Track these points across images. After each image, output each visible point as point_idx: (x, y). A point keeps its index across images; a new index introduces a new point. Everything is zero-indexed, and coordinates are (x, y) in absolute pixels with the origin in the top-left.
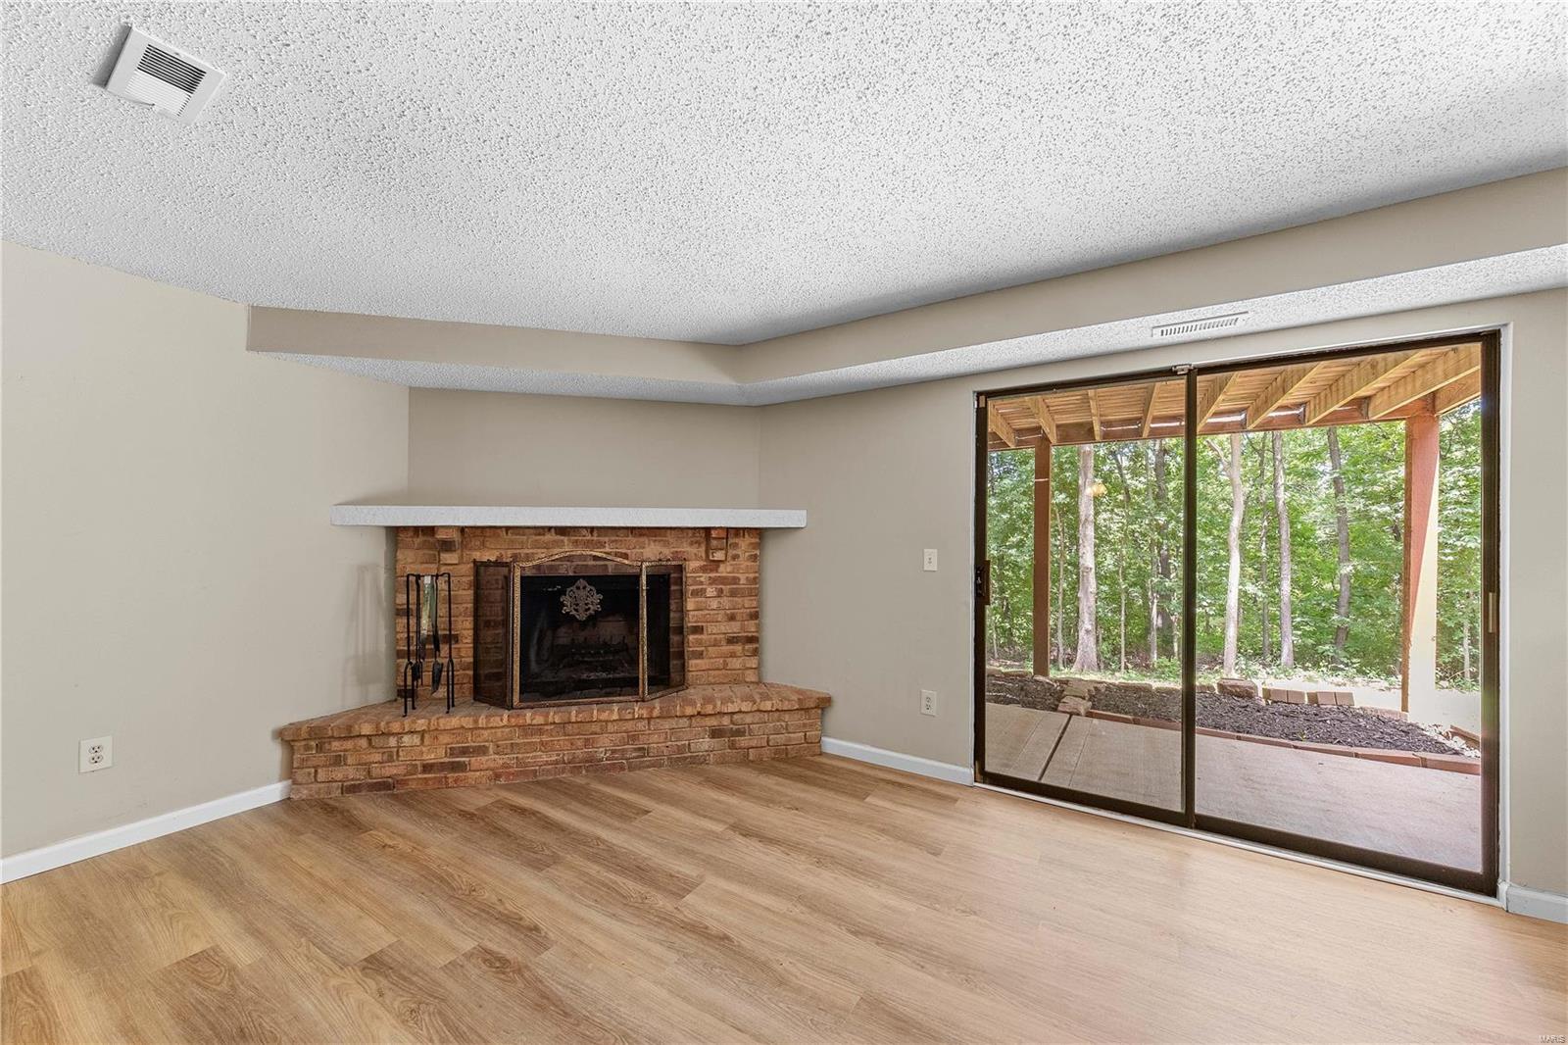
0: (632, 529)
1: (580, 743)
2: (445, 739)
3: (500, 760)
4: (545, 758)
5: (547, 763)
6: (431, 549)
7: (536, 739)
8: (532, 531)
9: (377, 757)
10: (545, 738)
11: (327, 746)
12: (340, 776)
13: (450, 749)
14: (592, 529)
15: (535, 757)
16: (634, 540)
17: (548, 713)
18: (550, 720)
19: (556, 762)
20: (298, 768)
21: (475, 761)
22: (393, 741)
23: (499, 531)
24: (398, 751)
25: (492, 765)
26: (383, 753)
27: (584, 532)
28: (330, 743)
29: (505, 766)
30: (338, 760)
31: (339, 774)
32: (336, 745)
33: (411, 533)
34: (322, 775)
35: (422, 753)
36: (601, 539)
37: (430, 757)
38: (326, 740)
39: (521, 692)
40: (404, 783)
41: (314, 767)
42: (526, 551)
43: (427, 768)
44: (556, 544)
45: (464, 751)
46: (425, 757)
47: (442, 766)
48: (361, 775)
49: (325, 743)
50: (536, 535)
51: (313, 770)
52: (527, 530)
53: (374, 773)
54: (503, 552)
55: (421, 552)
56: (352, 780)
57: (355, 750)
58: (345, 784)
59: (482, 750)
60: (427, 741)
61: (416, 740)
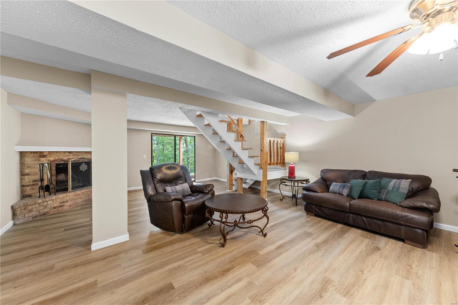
0: (85, 152)
1: (87, 196)
2: (59, 200)
3: (71, 203)
4: (80, 200)
5: (81, 201)
6: (36, 157)
7: (78, 197)
8: (63, 152)
9: (42, 208)
10: (80, 196)
11: (27, 208)
12: (32, 215)
13: (60, 202)
14: (76, 152)
15: (78, 201)
16: (86, 154)
17: (81, 191)
18: (82, 192)
19: (83, 201)
20: (19, 215)
21: (66, 204)
22: (46, 203)
23: (54, 152)
24: (47, 206)
25: (69, 204)
26: (43, 207)
27: (75, 153)
28: (28, 207)
29: (72, 204)
30: (31, 211)
31: (31, 214)
32: (30, 207)
33: (29, 153)
34: (26, 215)
35: (53, 205)
36: (79, 154)
37: (55, 205)
38: (27, 206)
39: (72, 189)
40: (49, 212)
41: (24, 214)
42: (62, 157)
43: (54, 208)
44: (69, 156)
45: (63, 202)
46: (54, 205)
47: (58, 207)
48: (38, 213)
49: (26, 207)
50: (64, 153)
51: (24, 215)
52: (61, 152)
53: (41, 212)
54: (56, 158)
55: (33, 158)
56: (35, 215)
57: (35, 207)
58: (33, 216)
59: (67, 201)
60: (54, 202)
61: (52, 202)
